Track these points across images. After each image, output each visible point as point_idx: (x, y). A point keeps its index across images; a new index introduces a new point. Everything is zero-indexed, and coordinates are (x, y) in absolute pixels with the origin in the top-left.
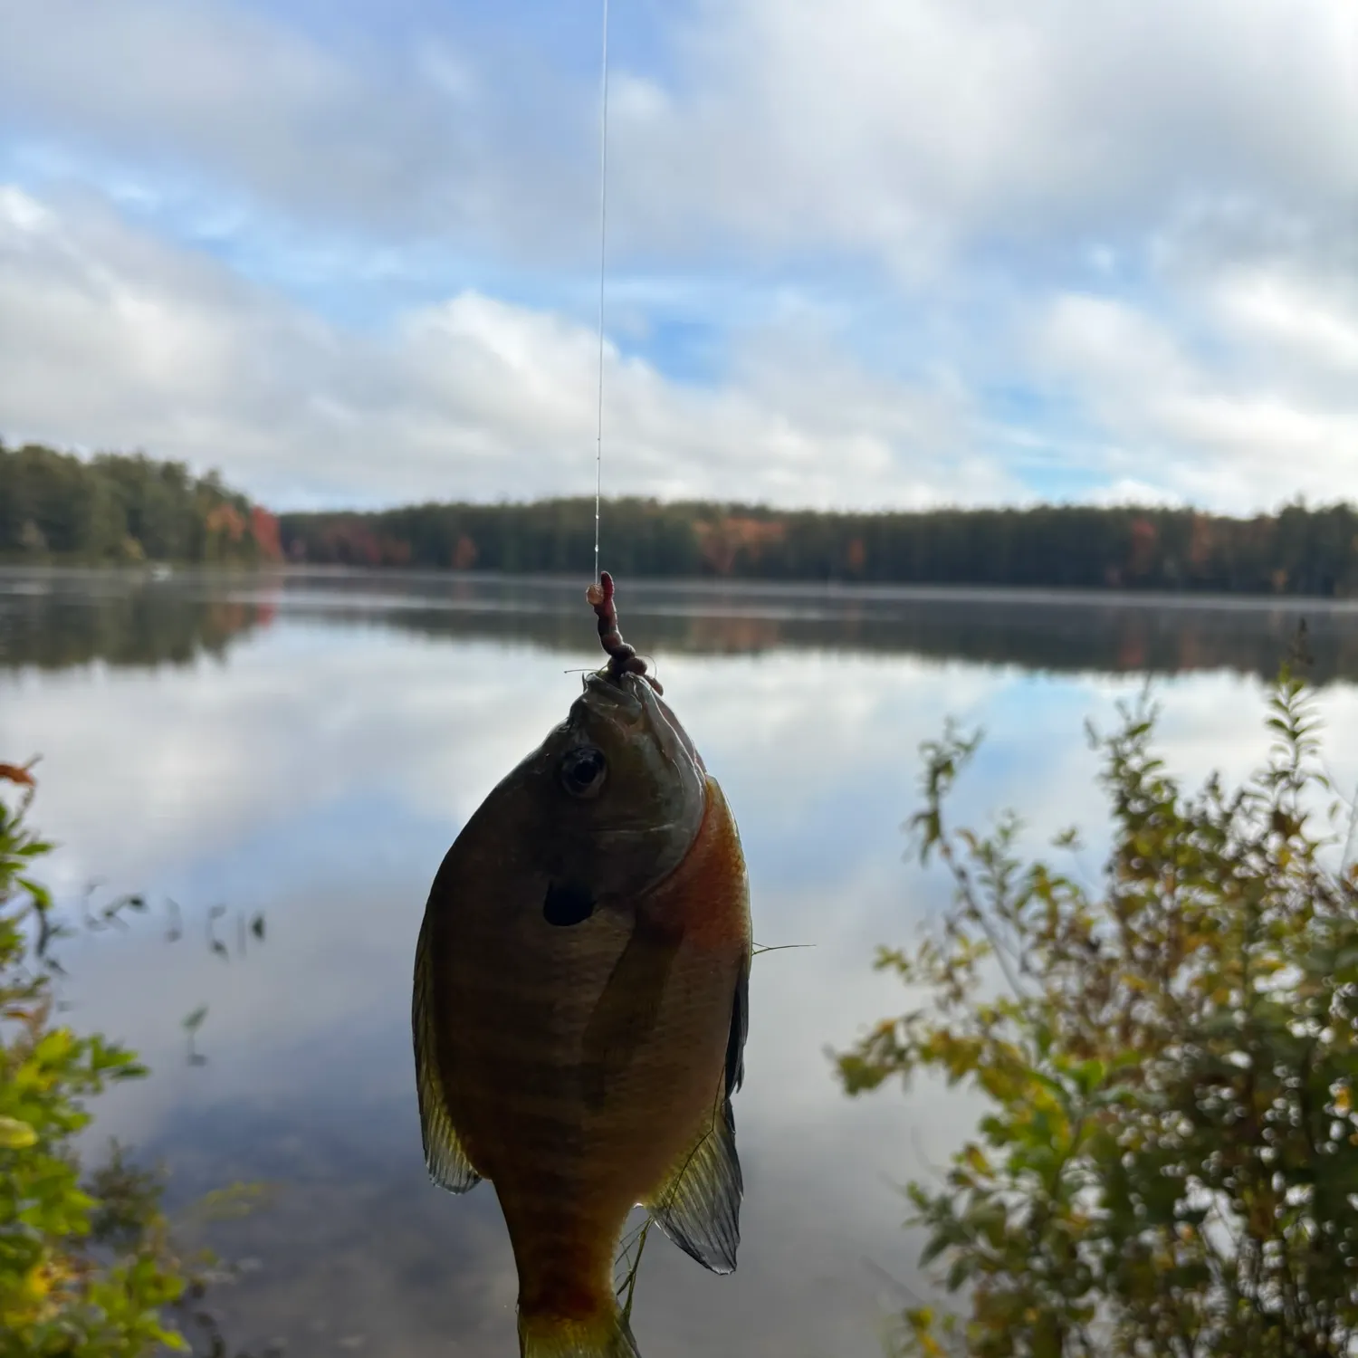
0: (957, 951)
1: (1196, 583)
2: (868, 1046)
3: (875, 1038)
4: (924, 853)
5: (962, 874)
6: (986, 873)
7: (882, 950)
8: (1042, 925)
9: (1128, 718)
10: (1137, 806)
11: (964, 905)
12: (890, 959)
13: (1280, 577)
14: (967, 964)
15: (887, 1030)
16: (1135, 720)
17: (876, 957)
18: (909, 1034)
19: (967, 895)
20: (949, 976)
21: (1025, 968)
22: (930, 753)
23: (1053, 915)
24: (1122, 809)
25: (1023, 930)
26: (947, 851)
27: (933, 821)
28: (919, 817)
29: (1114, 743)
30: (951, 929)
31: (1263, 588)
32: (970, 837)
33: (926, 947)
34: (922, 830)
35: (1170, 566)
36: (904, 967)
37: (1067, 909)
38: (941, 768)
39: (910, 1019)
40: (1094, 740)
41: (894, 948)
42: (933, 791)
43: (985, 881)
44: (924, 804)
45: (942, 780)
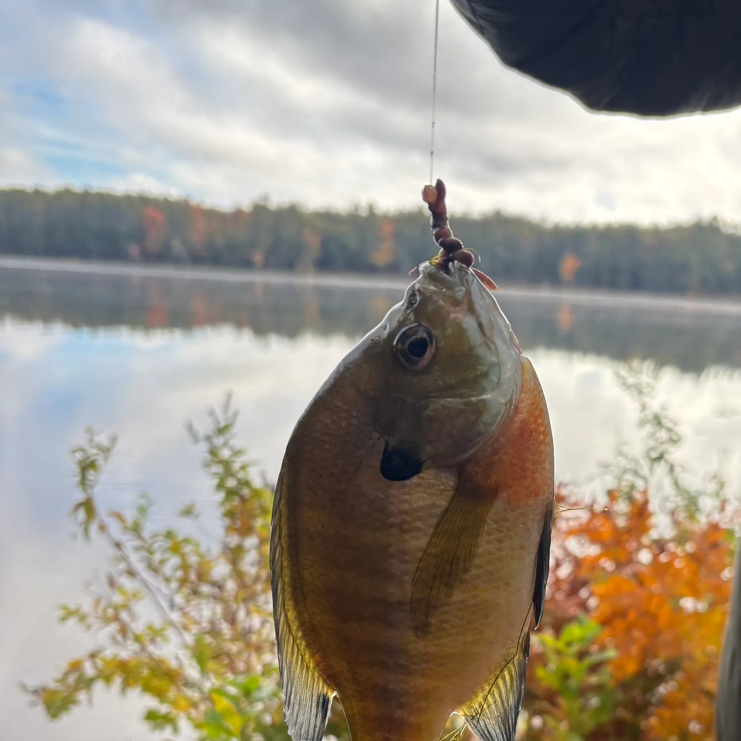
0: (118, 599)
1: (197, 259)
2: (63, 679)
3: (66, 674)
4: (86, 531)
5: (118, 545)
6: (137, 543)
7: (65, 608)
8: (179, 574)
9: (218, 423)
10: (231, 483)
11: (122, 566)
12: (69, 613)
13: (258, 257)
14: (126, 607)
15: (76, 666)
16: (223, 424)
17: (61, 613)
18: (95, 666)
19: (124, 558)
20: (116, 618)
21: (172, 606)
22: (79, 456)
23: (185, 566)
24: (220, 486)
25: (167, 580)
26: (102, 528)
27: (88, 506)
28: (78, 506)
29: (208, 438)
30: (112, 583)
31: (246, 264)
32: (119, 517)
33: (97, 602)
34: (82, 514)
35: (177, 246)
36: (82, 618)
37: (193, 559)
38: (87, 466)
39: (93, 656)
40: (195, 439)
41: (72, 606)
42: (84, 482)
43: (137, 549)
44: (79, 496)
45: (91, 475)
